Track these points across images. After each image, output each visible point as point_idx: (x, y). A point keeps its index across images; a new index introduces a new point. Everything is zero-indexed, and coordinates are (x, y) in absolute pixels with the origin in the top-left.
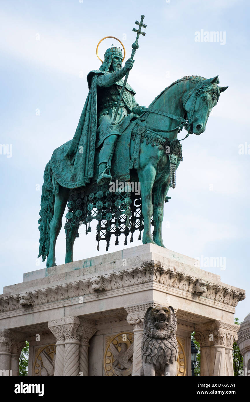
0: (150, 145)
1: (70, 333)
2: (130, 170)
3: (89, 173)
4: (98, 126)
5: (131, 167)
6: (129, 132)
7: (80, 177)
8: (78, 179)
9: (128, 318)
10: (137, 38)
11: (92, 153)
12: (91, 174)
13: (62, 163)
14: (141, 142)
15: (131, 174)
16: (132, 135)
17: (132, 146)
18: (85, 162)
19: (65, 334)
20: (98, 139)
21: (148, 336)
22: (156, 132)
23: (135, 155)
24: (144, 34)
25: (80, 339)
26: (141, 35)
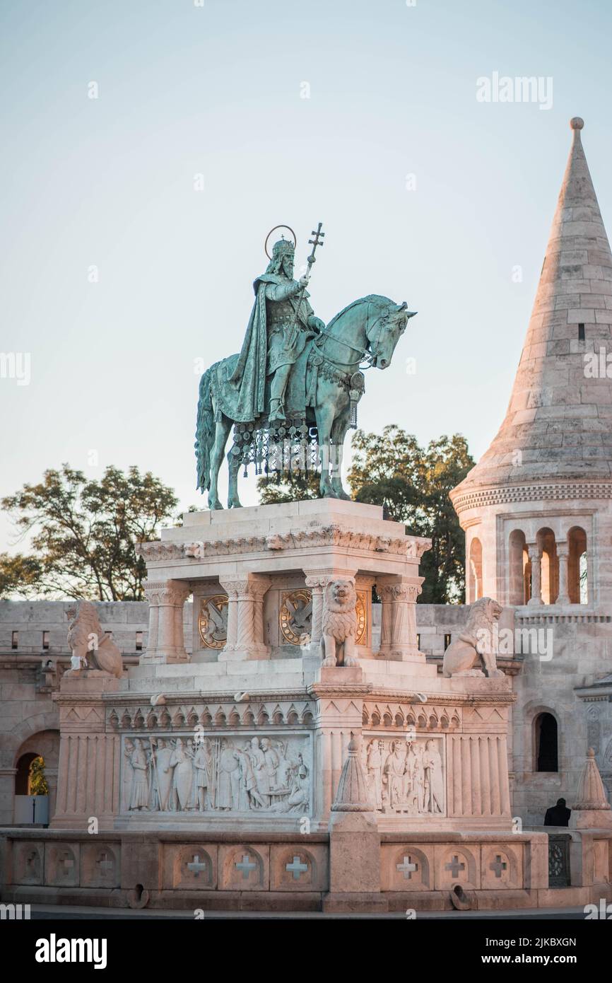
0: (328, 381)
1: (243, 590)
2: (307, 407)
3: (259, 407)
4: (268, 349)
5: (307, 404)
6: (304, 360)
7: (248, 409)
8: (245, 412)
9: (307, 581)
10: (314, 251)
11: (262, 383)
12: (261, 408)
13: (225, 385)
14: (319, 376)
15: (306, 411)
16: (308, 364)
17: (308, 378)
18: (254, 391)
19: (238, 591)
20: (268, 365)
21: (329, 610)
22: (335, 366)
23: (312, 391)
24: (322, 244)
25: (254, 595)
26: (318, 246)
